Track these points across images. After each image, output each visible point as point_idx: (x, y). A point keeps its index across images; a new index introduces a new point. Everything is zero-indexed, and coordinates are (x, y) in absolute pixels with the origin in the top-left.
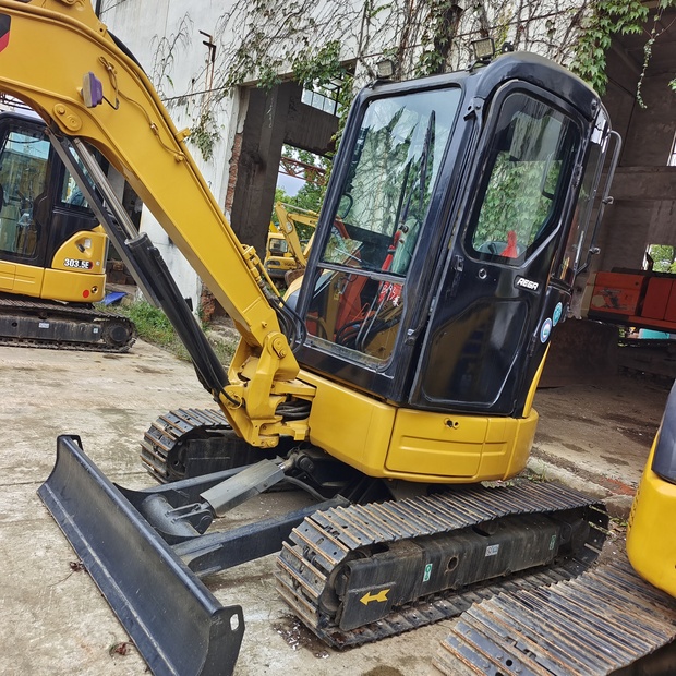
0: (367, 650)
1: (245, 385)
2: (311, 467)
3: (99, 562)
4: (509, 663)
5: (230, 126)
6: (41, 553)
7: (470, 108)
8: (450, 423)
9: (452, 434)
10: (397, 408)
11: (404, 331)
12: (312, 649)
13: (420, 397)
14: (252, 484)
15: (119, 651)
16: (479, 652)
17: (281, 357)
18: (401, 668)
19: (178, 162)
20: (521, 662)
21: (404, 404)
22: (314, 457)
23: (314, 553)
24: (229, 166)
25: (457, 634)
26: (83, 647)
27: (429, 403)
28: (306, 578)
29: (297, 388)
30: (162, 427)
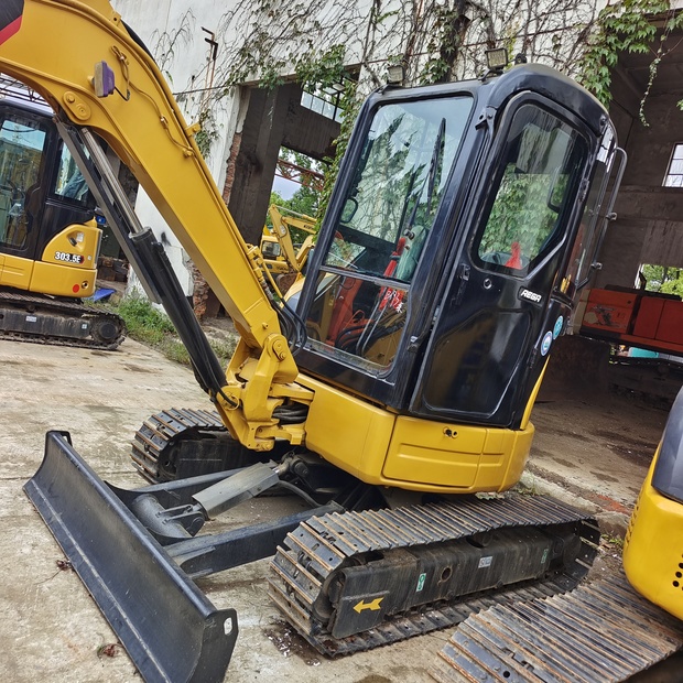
0: (359, 658)
1: (243, 387)
2: (305, 472)
3: (87, 561)
4: (507, 675)
5: (230, 125)
6: (27, 550)
7: (481, 117)
8: (449, 432)
9: (451, 443)
10: (396, 415)
11: (407, 338)
12: (303, 656)
13: (420, 405)
14: (246, 487)
15: (107, 652)
16: (476, 663)
17: (281, 360)
18: (392, 678)
19: (186, 157)
20: (519, 674)
21: (403, 411)
22: (309, 462)
23: (309, 559)
24: (226, 165)
25: (454, 644)
26: (70, 647)
27: (428, 411)
28: (300, 584)
29: (294, 391)
30: (154, 426)
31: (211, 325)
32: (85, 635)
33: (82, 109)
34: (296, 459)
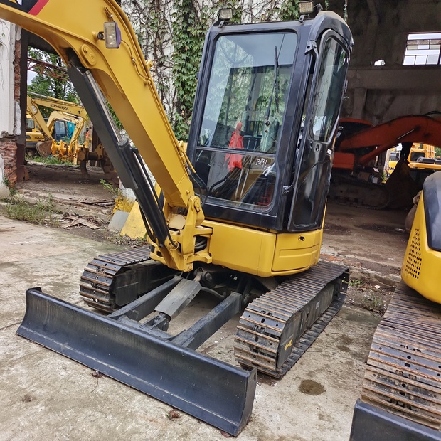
1: (179, 234)
3: (113, 368)
4: (409, 358)
5: (11, 34)
6: (63, 373)
7: (309, 47)
8: (302, 238)
10: (277, 234)
11: (280, 186)
12: (266, 383)
14: (186, 296)
16: (391, 356)
17: (197, 212)
19: (145, 84)
20: (415, 355)
22: (211, 272)
23: (262, 328)
25: (375, 351)
26: (151, 421)
28: (262, 344)
29: (202, 231)
30: (94, 270)
31: (22, 188)
32: (152, 411)
33: (93, 57)
34: (205, 272)
